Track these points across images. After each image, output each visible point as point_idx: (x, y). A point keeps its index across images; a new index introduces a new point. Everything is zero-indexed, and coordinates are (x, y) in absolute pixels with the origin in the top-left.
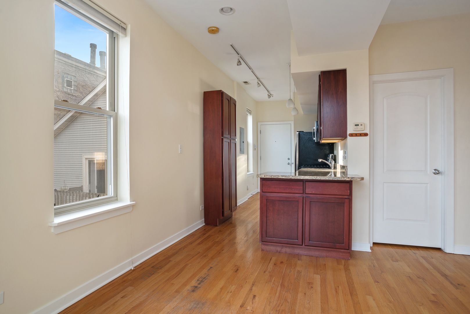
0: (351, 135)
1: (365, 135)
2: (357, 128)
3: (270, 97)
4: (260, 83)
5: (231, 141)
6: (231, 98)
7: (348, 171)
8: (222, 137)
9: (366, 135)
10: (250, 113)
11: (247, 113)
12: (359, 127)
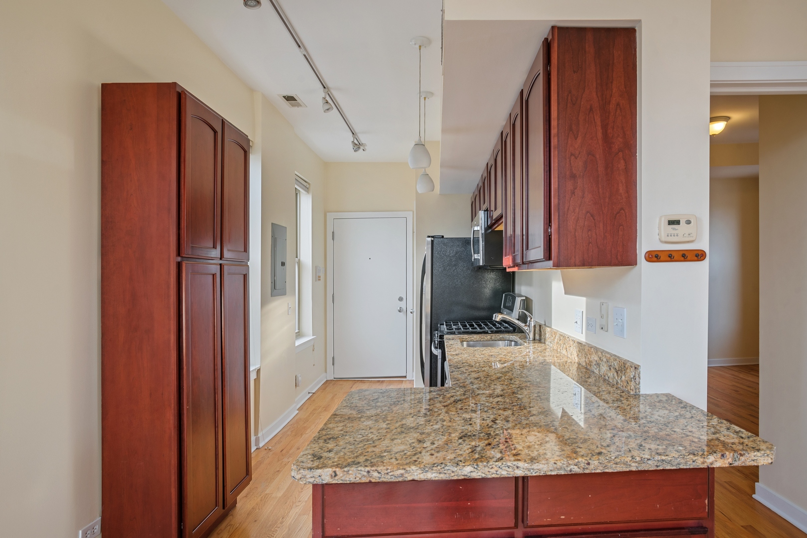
0: (654, 257)
1: (697, 256)
2: (675, 232)
3: (359, 148)
4: (330, 102)
5: (226, 268)
6: (223, 122)
7: (641, 385)
8: (179, 259)
9: (699, 256)
10: (307, 189)
11: (296, 186)
12: (682, 228)
